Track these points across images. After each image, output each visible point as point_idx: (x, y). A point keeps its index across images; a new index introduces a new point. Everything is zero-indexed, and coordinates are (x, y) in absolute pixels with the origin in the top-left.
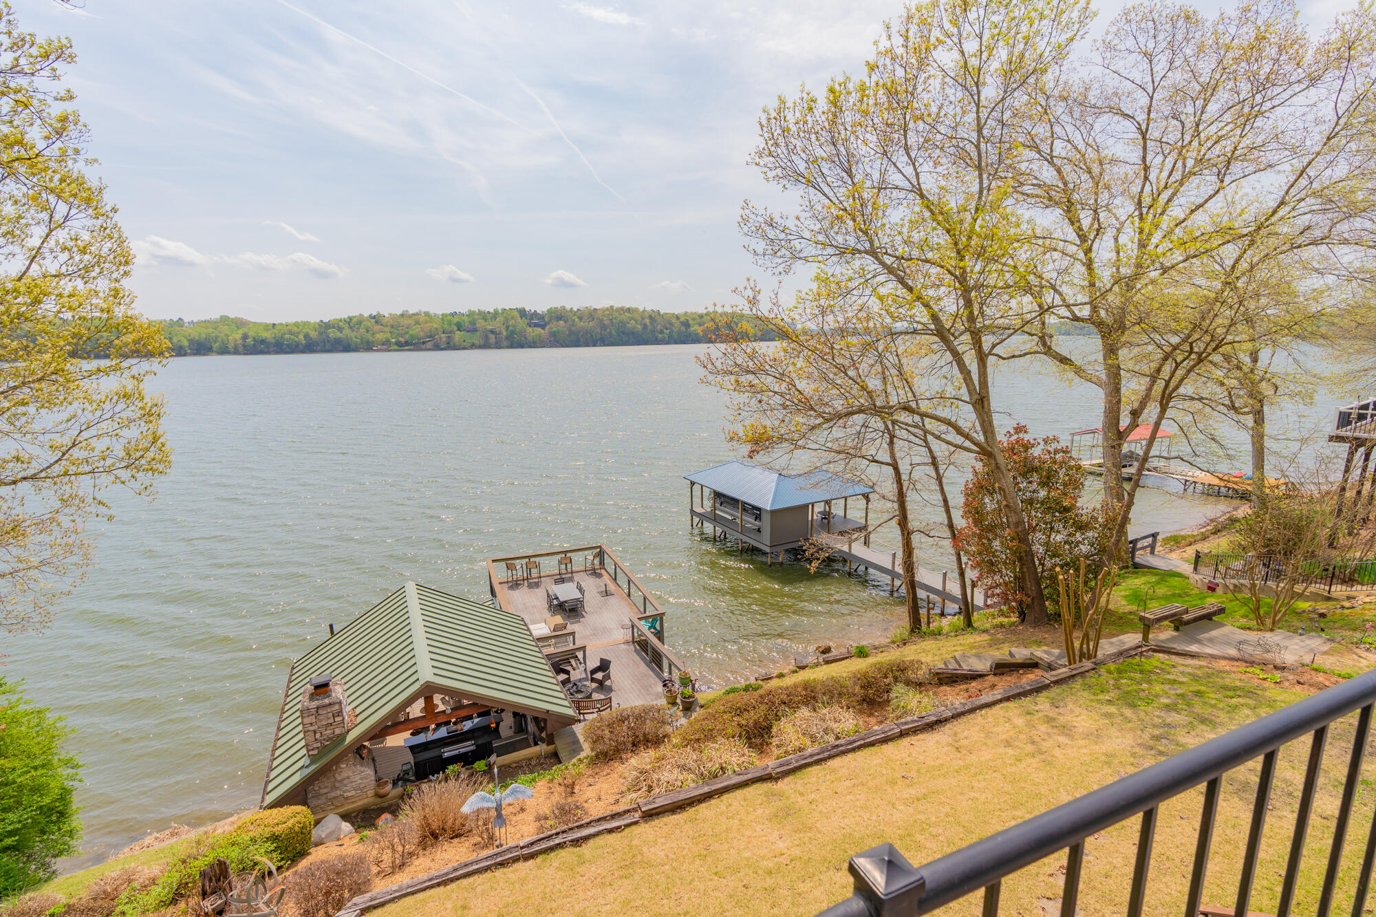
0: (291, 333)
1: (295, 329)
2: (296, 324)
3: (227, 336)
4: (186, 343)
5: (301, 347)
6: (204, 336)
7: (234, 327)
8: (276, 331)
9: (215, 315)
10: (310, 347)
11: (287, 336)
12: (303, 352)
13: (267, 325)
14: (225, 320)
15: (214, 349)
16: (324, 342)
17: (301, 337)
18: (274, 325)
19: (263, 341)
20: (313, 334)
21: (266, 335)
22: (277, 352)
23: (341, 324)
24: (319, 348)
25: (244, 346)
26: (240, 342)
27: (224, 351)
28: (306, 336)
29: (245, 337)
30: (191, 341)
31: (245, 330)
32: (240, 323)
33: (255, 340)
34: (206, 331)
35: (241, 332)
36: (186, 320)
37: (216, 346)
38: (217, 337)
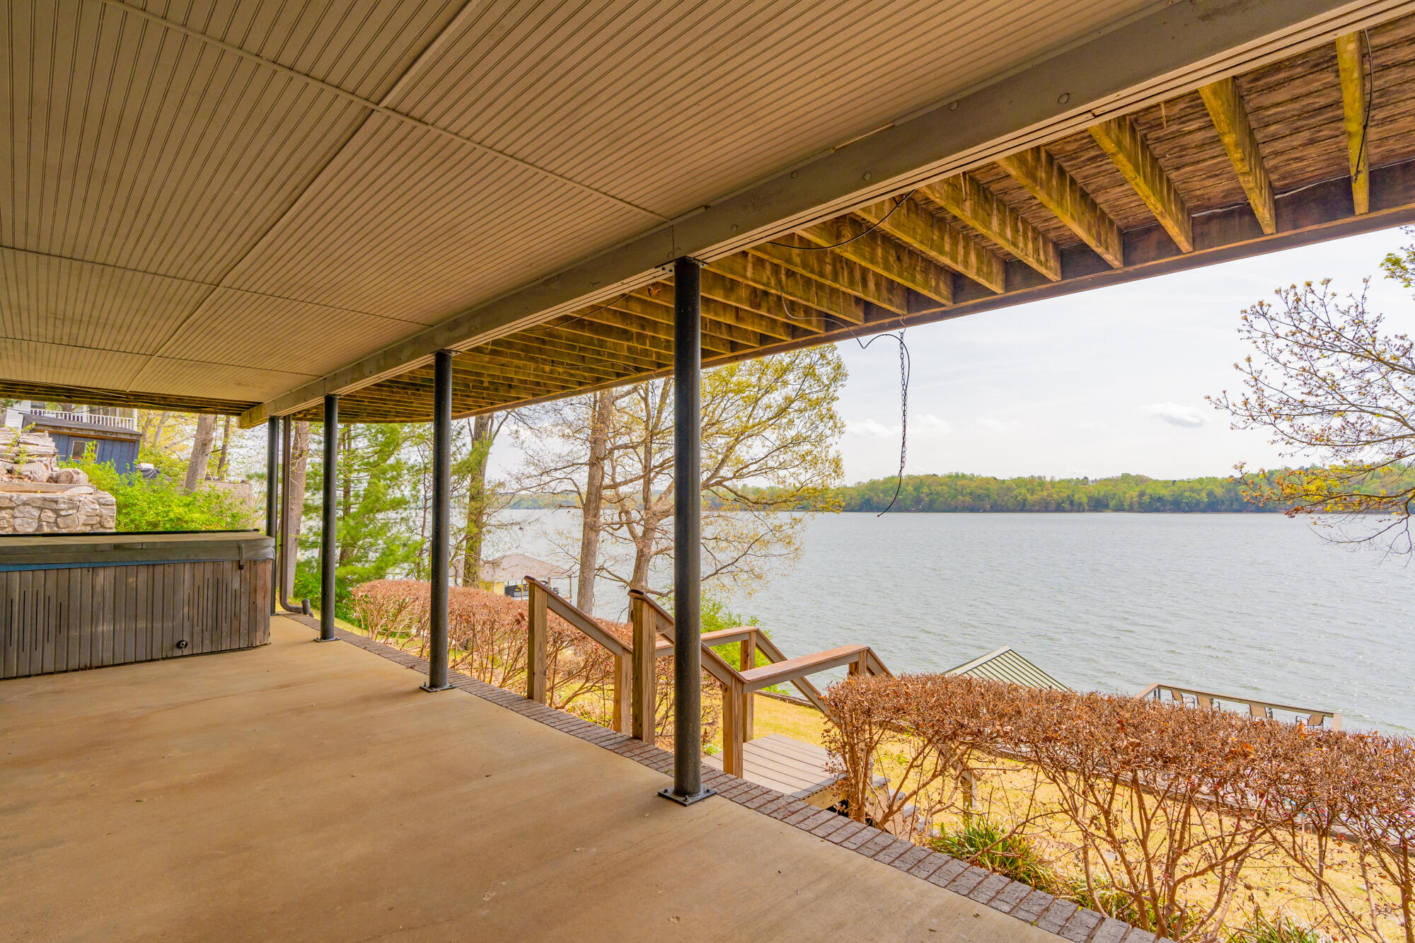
0: (1192, 490)
1: (1198, 486)
2: (1200, 481)
3: (1125, 493)
4: (1085, 500)
5: (1202, 506)
6: (1102, 493)
7: (1133, 484)
8: (1175, 488)
9: (1116, 473)
10: (1213, 506)
11: (1187, 494)
12: (1204, 511)
13: (1166, 482)
14: (1126, 477)
15: (1111, 506)
16: (1232, 501)
17: (1204, 495)
18: (1174, 481)
19: (1160, 499)
20: (1219, 492)
21: (1164, 492)
22: (1173, 511)
23: (1256, 480)
24: (1223, 508)
25: (1140, 503)
26: (1136, 499)
27: (1119, 508)
28: (1210, 494)
29: (1142, 494)
30: (1090, 499)
31: (1142, 487)
32: (1140, 480)
33: (1151, 498)
34: (1106, 488)
35: (1138, 489)
36: (1091, 478)
37: (1112, 503)
38: (1115, 495)
